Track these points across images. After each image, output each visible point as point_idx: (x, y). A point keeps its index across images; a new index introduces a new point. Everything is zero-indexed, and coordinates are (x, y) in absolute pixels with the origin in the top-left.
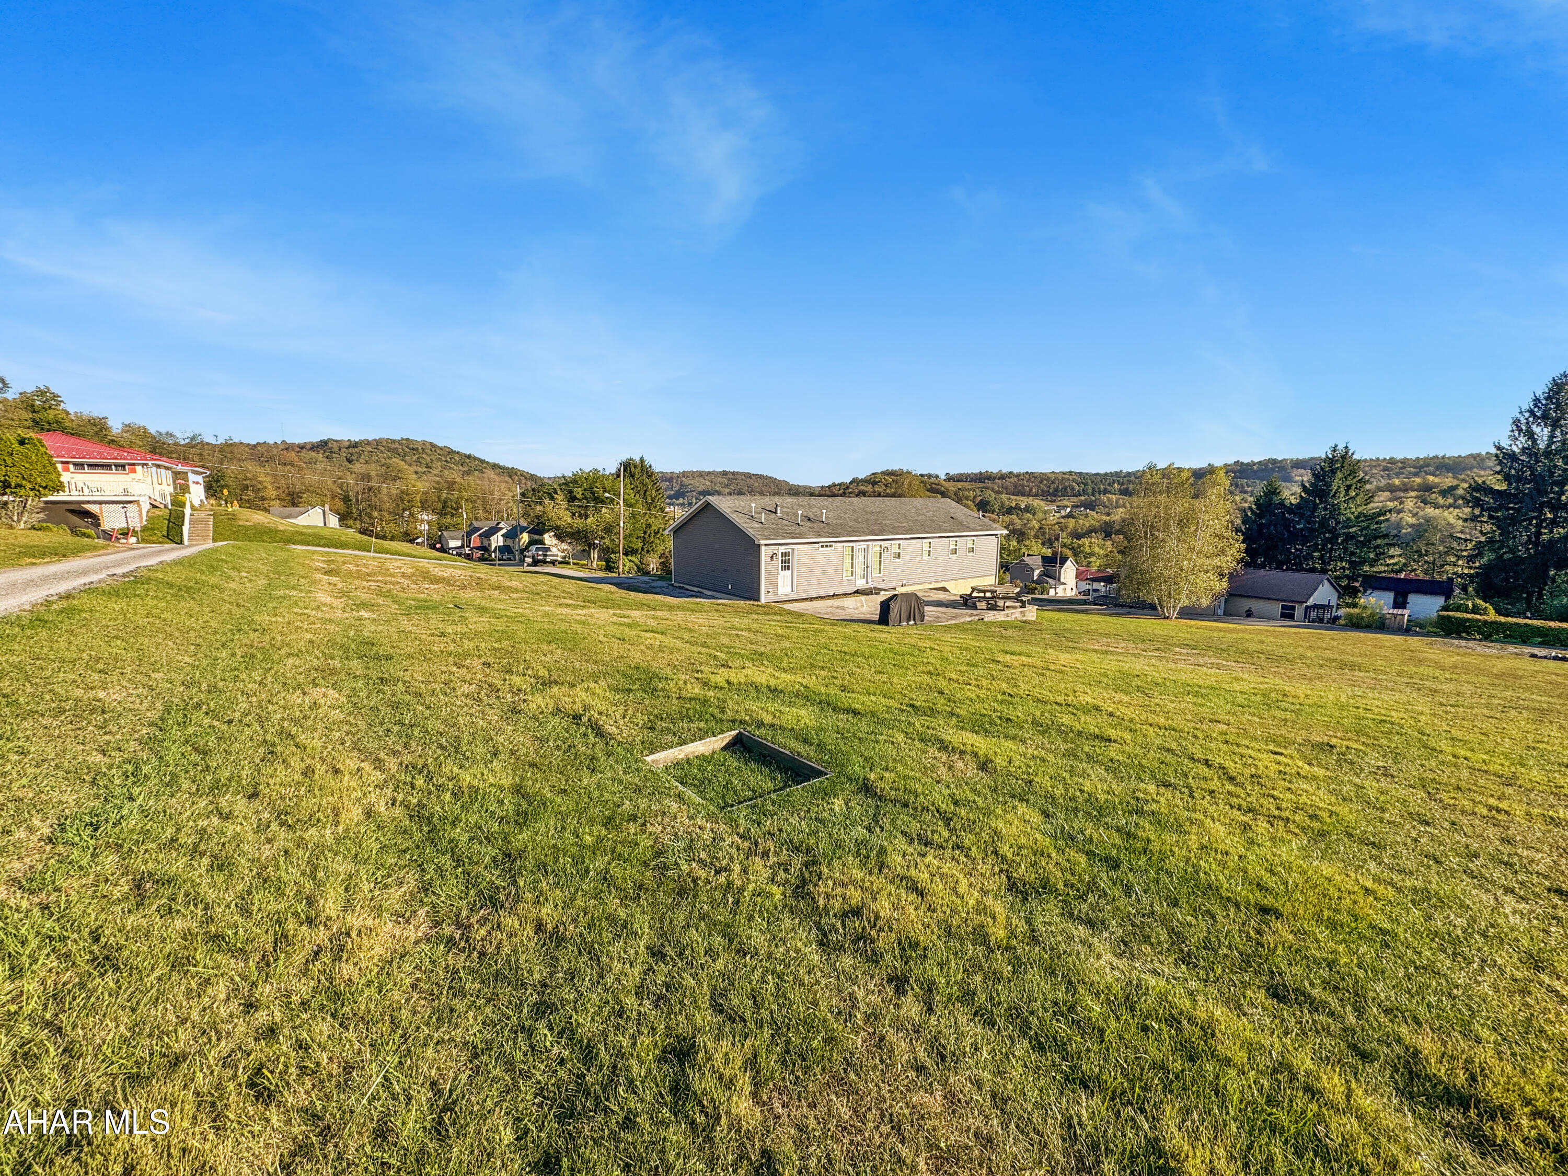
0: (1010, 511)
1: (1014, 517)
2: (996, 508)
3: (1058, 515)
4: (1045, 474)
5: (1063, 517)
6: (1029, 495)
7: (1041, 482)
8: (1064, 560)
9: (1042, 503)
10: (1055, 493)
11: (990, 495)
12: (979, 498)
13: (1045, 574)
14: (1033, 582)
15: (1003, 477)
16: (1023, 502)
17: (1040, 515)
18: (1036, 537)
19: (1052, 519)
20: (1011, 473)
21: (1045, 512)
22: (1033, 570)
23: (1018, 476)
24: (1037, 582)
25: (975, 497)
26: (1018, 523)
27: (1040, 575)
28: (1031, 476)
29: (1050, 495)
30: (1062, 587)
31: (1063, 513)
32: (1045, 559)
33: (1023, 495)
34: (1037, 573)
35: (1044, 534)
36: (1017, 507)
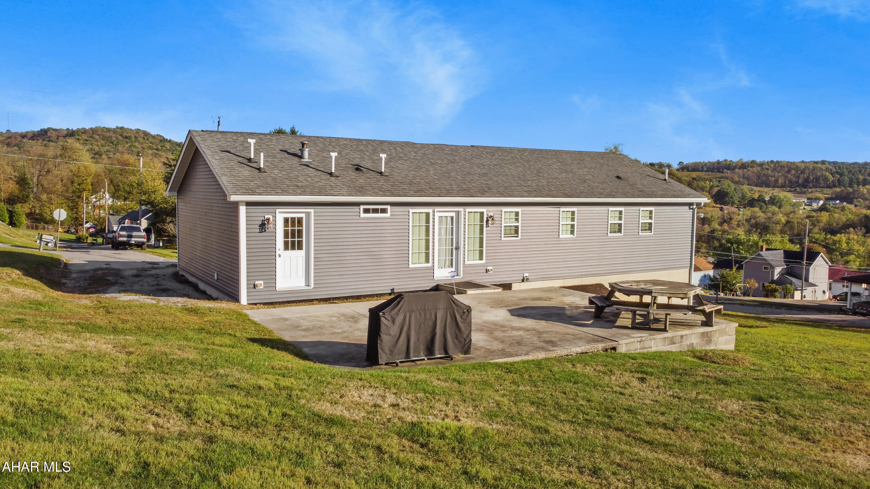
0: (752, 203)
1: (756, 209)
2: (736, 199)
3: (808, 208)
4: (794, 163)
5: (814, 211)
6: (774, 187)
7: (789, 172)
8: (812, 256)
9: (790, 195)
10: (805, 184)
11: (728, 186)
12: (716, 189)
13: (789, 272)
14: (773, 282)
15: (743, 166)
16: (767, 193)
17: (787, 208)
18: (782, 232)
19: (802, 211)
20: (753, 162)
21: (794, 205)
22: (773, 268)
23: (761, 165)
24: (779, 282)
25: (711, 187)
26: (761, 216)
27: (782, 274)
28: (777, 166)
29: (799, 186)
30: (810, 289)
31: (815, 206)
32: (789, 255)
33: (768, 186)
34: (778, 271)
35: (792, 228)
36: (761, 199)
